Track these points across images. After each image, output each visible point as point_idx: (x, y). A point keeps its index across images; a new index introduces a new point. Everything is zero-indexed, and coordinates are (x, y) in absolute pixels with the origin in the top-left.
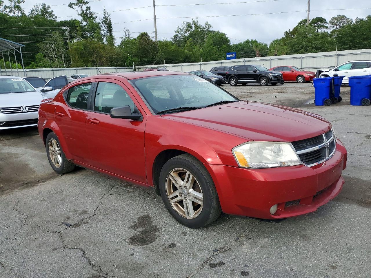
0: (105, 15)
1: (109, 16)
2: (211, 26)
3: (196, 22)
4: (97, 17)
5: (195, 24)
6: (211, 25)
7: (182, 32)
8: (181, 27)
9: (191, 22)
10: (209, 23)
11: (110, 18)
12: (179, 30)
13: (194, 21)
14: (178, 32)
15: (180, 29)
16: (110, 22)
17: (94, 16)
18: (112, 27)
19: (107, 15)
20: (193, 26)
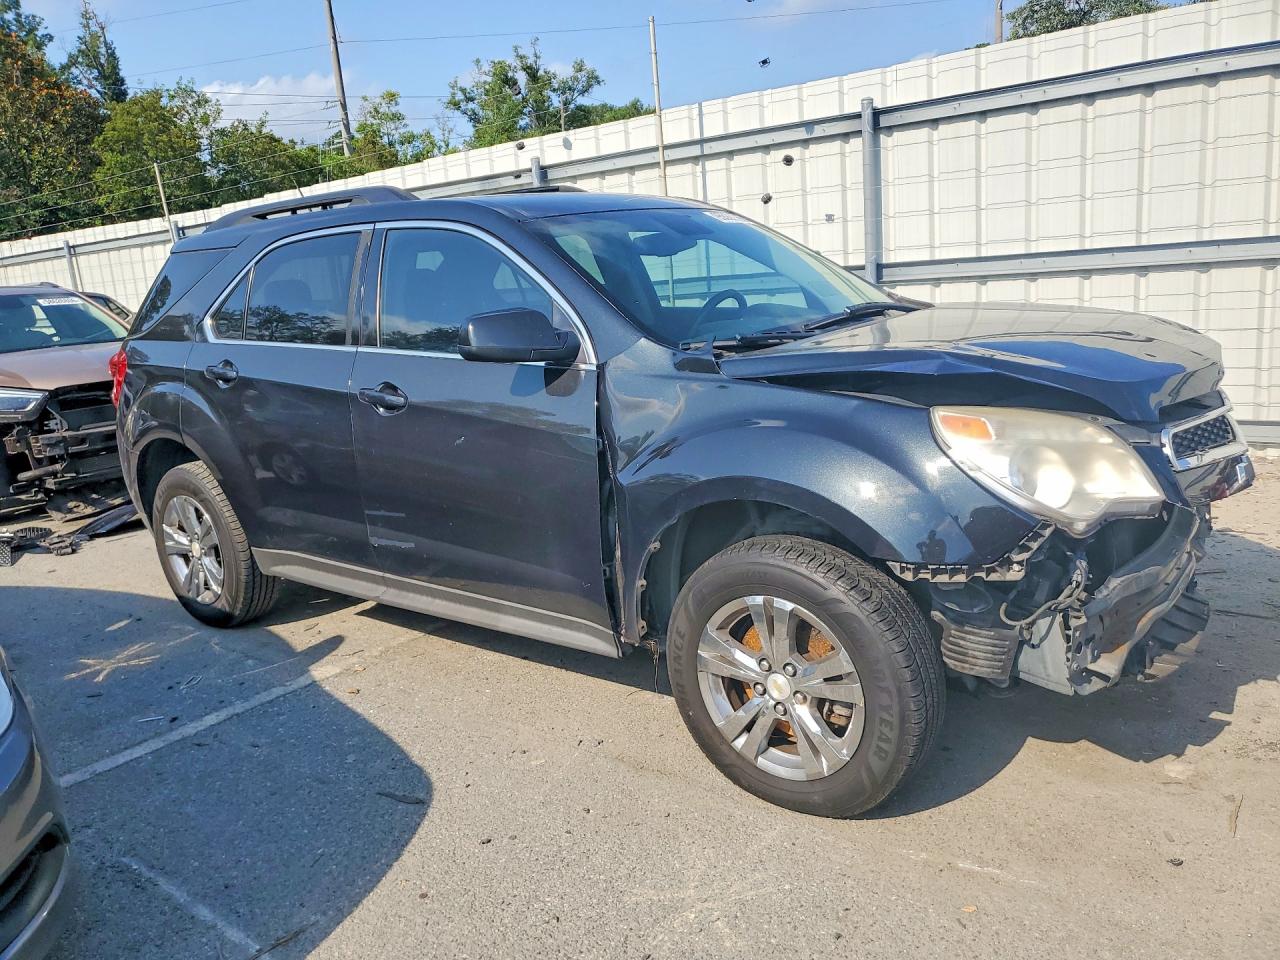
0: (87, 26)
1: (103, 28)
2: (597, 78)
3: (530, 61)
4: (51, 38)
5: (530, 68)
6: (597, 73)
7: (471, 105)
8: (467, 82)
9: (511, 60)
10: (589, 66)
11: (109, 41)
12: (460, 96)
13: (521, 57)
14: (456, 105)
15: (463, 90)
16: (112, 56)
17: (40, 32)
18: (123, 84)
19: (94, 28)
20: (522, 78)
